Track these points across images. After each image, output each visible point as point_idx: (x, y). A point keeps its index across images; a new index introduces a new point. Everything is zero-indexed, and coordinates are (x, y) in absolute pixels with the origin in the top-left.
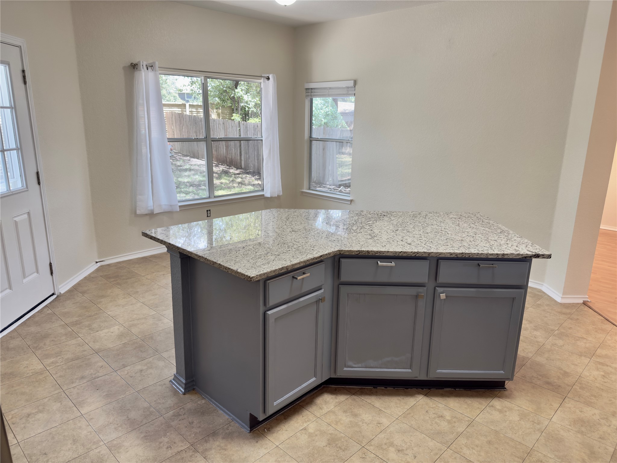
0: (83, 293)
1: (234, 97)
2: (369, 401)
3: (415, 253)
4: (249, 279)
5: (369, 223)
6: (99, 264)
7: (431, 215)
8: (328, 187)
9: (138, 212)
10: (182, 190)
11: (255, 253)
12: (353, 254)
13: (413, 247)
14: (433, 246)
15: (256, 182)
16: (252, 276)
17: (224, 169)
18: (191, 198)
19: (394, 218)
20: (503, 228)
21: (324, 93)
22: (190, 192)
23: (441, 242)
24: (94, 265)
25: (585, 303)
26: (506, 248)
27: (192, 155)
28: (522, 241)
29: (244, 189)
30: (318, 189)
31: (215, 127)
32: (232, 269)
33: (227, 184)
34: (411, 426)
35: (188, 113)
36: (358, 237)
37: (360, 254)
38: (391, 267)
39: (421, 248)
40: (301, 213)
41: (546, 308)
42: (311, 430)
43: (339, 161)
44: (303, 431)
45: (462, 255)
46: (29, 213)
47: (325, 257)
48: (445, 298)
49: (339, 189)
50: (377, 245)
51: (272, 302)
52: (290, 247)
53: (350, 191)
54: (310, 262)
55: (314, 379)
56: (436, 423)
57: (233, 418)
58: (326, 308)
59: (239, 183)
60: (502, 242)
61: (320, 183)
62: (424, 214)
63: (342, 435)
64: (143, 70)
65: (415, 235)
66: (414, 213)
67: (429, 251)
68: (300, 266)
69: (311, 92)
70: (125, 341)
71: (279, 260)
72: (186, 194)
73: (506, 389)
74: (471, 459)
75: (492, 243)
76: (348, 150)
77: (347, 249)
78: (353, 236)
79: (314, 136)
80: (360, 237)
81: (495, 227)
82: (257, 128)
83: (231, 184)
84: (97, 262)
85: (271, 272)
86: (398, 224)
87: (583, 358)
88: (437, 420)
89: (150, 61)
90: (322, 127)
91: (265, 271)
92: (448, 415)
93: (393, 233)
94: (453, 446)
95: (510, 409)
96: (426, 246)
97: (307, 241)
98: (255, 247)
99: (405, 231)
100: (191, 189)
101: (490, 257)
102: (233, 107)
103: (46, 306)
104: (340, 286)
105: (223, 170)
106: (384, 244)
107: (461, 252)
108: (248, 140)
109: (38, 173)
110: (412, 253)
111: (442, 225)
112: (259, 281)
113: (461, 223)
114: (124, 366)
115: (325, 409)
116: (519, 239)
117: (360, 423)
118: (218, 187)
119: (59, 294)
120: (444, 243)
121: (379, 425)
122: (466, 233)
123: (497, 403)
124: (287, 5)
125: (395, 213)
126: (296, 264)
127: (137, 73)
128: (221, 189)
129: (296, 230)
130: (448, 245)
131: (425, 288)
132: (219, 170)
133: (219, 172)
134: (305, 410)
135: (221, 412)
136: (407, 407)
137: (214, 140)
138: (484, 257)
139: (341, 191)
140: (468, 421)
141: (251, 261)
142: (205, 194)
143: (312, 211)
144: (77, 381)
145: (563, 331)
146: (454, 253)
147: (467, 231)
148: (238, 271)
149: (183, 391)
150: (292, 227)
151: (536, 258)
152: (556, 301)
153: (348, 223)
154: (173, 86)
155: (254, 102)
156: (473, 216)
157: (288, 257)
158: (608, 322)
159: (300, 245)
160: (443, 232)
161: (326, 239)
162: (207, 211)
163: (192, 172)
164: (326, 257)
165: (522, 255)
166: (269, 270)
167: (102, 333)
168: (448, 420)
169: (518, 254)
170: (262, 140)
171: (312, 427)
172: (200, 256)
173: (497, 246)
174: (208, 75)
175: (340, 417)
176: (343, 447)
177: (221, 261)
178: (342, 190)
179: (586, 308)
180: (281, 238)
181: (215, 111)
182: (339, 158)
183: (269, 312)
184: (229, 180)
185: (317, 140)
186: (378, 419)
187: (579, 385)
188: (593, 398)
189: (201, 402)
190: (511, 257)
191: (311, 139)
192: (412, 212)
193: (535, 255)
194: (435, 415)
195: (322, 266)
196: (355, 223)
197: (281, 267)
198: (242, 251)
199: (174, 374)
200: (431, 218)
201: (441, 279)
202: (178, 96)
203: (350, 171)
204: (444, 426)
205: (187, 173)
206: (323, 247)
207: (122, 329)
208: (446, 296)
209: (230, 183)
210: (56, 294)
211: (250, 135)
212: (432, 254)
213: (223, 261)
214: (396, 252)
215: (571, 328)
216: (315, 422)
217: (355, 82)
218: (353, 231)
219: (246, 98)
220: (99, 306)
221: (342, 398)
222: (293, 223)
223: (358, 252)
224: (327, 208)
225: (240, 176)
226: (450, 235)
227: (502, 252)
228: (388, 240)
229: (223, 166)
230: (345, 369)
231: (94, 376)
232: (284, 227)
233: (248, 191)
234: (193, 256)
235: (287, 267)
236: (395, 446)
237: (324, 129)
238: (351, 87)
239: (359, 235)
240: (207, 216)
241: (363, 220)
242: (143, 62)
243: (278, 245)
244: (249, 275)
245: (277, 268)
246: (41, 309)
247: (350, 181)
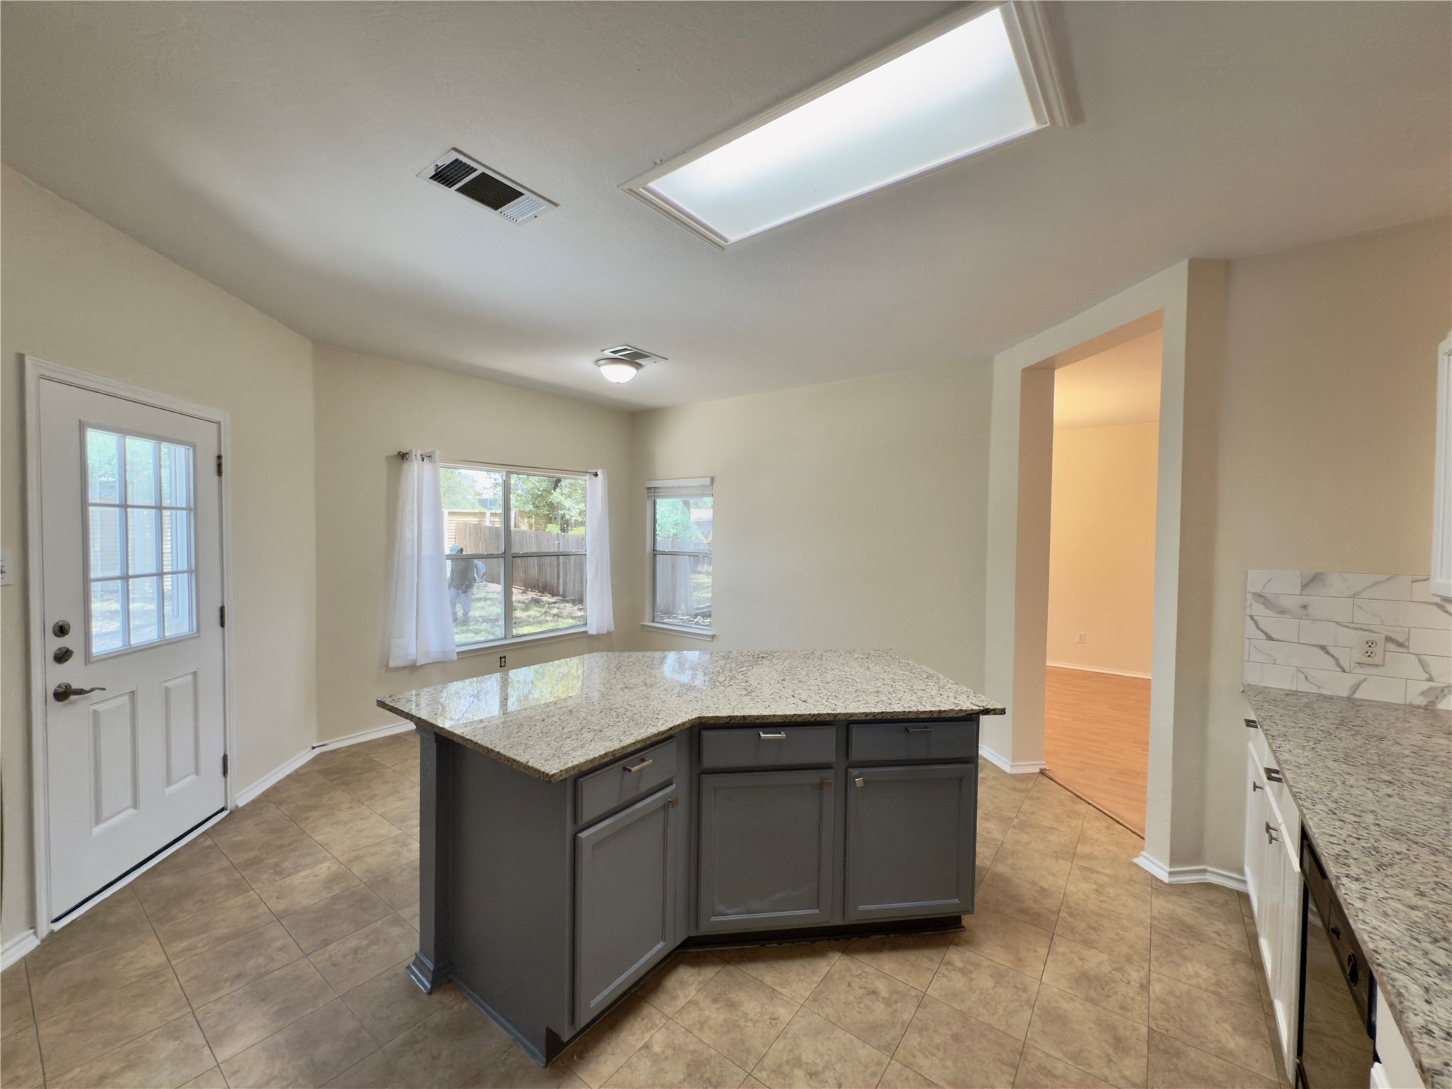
0: (279, 803)
1: (552, 504)
2: (754, 974)
3: (814, 715)
4: (547, 779)
5: (741, 669)
6: (317, 751)
7: (828, 654)
8: (680, 617)
9: (392, 664)
10: (471, 628)
11: (561, 728)
12: (721, 722)
13: (811, 706)
14: (839, 704)
15: (580, 614)
16: (552, 773)
17: (534, 596)
18: (482, 639)
19: (777, 661)
20: (929, 670)
21: (670, 493)
22: (481, 631)
23: (849, 697)
24: (309, 752)
25: (1042, 772)
26: (941, 702)
27: (490, 579)
28: (959, 689)
29: (560, 623)
30: (666, 621)
31: (525, 540)
32: (519, 762)
33: (538, 617)
34: (827, 1019)
35: (488, 524)
36: (726, 693)
37: (732, 722)
38: (780, 740)
39: (823, 706)
40: (640, 657)
41: (994, 783)
42: (657, 1049)
43: (694, 583)
44: (642, 1052)
45: (883, 715)
46: (195, 674)
47: (677, 730)
48: (862, 784)
49: (696, 620)
50: (757, 705)
51: (586, 816)
52: (621, 714)
53: (710, 622)
54: (652, 740)
55: (661, 945)
56: (867, 1007)
57: (516, 1037)
58: (680, 814)
59: (555, 615)
60: (934, 693)
61: (669, 613)
62: (818, 653)
63: (713, 1052)
64: (415, 462)
65: (811, 687)
66: (804, 652)
67: (835, 712)
68: (636, 748)
69: (654, 492)
70: (337, 890)
71: (601, 739)
72: (476, 634)
73: (963, 927)
74: (934, 1079)
75: (920, 694)
76: (706, 568)
77: (711, 715)
78: (720, 693)
79: (659, 548)
80: (730, 694)
81: (918, 670)
82: (581, 540)
83: (543, 618)
84: (314, 748)
85: (586, 762)
86: (785, 671)
87: (1061, 861)
88: (867, 1001)
89: (428, 450)
90: (670, 539)
91: (576, 763)
92: (882, 987)
93: (778, 685)
94: (901, 1053)
95: (977, 966)
96: (829, 705)
97: (648, 703)
98: (562, 718)
99: (795, 681)
100: (484, 626)
101: (922, 716)
102: (550, 516)
103: (205, 833)
104: (702, 776)
105: (533, 598)
106: (767, 704)
107: (881, 711)
108: (566, 555)
109: (222, 610)
110: (810, 717)
111: (846, 668)
112: (565, 780)
113: (871, 666)
114: (326, 943)
115: (682, 1001)
116: (955, 686)
117: (742, 1022)
118: (523, 622)
119: (233, 808)
120: (853, 697)
121: (774, 1022)
122: (881, 680)
123: (955, 956)
124: (621, 382)
125: (777, 654)
126: (628, 746)
127: (406, 465)
128: (529, 624)
129: (631, 686)
130: (859, 701)
131: (832, 771)
132: (527, 599)
133: (527, 601)
134: (647, 1005)
135: (495, 1025)
136: (817, 979)
137: (516, 556)
138: (913, 717)
139: (697, 623)
140: (917, 997)
141: (553, 743)
142: (500, 632)
143: (658, 654)
144: (228, 984)
145: (1024, 818)
146: (871, 713)
147: (881, 676)
148: (529, 764)
149: (429, 987)
150: (625, 680)
151: (985, 714)
152: (1004, 773)
153: (711, 670)
154: (471, 490)
155: (578, 508)
156: (885, 655)
157: (616, 733)
158: (1081, 801)
159: (636, 712)
160: (850, 680)
161: (678, 698)
162: (501, 658)
163: (489, 602)
164: (679, 729)
165: (966, 711)
166: (582, 760)
167: (297, 880)
168: (883, 998)
169: (961, 711)
170: (585, 555)
171: (658, 1040)
172: (467, 740)
173: (928, 698)
174: (511, 468)
175: (707, 1013)
176: (714, 1079)
177: (501, 747)
178: (700, 622)
179: (1046, 781)
180: (607, 700)
181: (526, 520)
182: (694, 579)
183: (583, 835)
184: (540, 612)
185: (664, 553)
186: (771, 1009)
187: (1067, 910)
188: (1091, 931)
189: (460, 1007)
190: (950, 715)
191: (655, 553)
192: (801, 651)
193: (983, 710)
194: (863, 991)
195: (672, 745)
196: (721, 671)
197: (603, 752)
198: (539, 726)
199: (416, 954)
200: (829, 659)
201: (856, 755)
202: (477, 503)
203: (710, 595)
204: (880, 1012)
205: (480, 604)
206: (672, 713)
207: (334, 868)
208: (864, 781)
209: (541, 615)
210: (229, 808)
211: (572, 550)
212: (839, 716)
213: (504, 747)
214: (786, 716)
215: (1033, 813)
216: (663, 1030)
217: (712, 480)
218: (719, 684)
219: (567, 503)
220: (302, 825)
221: (709, 972)
222: (626, 674)
223: (729, 719)
224: (678, 648)
225: (557, 605)
226: (859, 685)
227: (937, 709)
228: (772, 696)
229: (532, 593)
230: (714, 919)
231: (263, 970)
232: (612, 681)
233: (566, 626)
234: (455, 739)
235: (613, 751)
236: (804, 1066)
237: (673, 541)
238: (707, 486)
239: (728, 689)
240: (501, 666)
241: (733, 665)
242: (416, 451)
243: (601, 712)
244: (547, 772)
245: (597, 755)
246: (193, 840)
247: (709, 609)
